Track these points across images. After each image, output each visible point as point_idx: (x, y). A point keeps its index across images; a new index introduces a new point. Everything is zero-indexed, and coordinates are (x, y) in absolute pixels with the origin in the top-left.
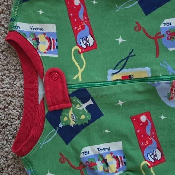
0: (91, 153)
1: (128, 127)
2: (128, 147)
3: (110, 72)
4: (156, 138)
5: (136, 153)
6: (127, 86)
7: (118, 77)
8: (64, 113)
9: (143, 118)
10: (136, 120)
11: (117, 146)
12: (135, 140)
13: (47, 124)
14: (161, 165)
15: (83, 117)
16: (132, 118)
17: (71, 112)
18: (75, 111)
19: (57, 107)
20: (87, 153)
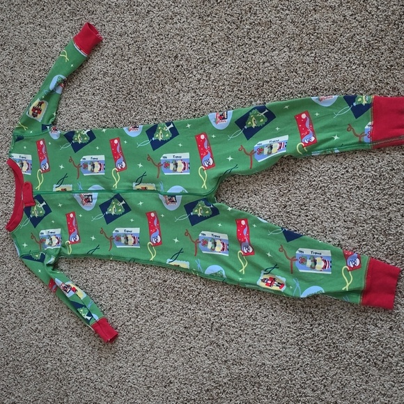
0: (45, 234)
1: (63, 219)
2: (63, 232)
3: (55, 186)
4: (77, 228)
5: (66, 236)
6: (63, 195)
7: (59, 189)
8: (32, 209)
9: (71, 216)
10: (68, 215)
11: (58, 231)
12: (67, 228)
13: (24, 214)
14: (77, 245)
15: (41, 212)
16: (66, 215)
17: (35, 209)
18: (37, 208)
19: (28, 205)
20: (42, 233)
